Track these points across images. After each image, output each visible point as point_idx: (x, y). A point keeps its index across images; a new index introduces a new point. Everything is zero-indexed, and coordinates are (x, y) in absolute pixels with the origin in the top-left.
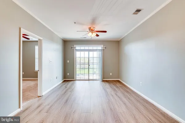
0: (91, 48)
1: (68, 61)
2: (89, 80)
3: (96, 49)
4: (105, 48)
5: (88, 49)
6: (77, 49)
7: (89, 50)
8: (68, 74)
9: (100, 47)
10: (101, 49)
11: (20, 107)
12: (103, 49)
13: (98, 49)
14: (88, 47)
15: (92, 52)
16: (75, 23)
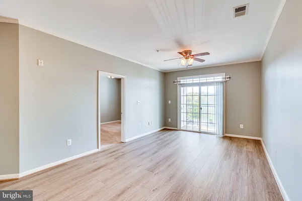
0: (203, 80)
1: (170, 102)
2: (200, 132)
3: (213, 80)
4: (230, 78)
5: (198, 81)
6: (181, 83)
7: (200, 85)
8: (170, 120)
9: (220, 78)
10: (221, 80)
11: (98, 148)
12: (224, 80)
13: (215, 80)
14: (199, 79)
15: (206, 87)
16: (158, 51)
